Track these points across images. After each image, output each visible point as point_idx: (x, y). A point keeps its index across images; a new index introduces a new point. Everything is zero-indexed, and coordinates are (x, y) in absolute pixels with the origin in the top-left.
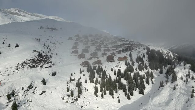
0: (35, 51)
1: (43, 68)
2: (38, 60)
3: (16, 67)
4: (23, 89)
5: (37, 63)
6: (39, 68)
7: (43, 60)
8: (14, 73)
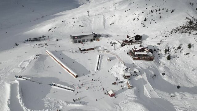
0: (187, 18)
1: (191, 34)
2: (188, 27)
3: (171, 31)
4: (174, 48)
5: (186, 30)
6: (187, 34)
7: (192, 27)
8: (169, 35)
